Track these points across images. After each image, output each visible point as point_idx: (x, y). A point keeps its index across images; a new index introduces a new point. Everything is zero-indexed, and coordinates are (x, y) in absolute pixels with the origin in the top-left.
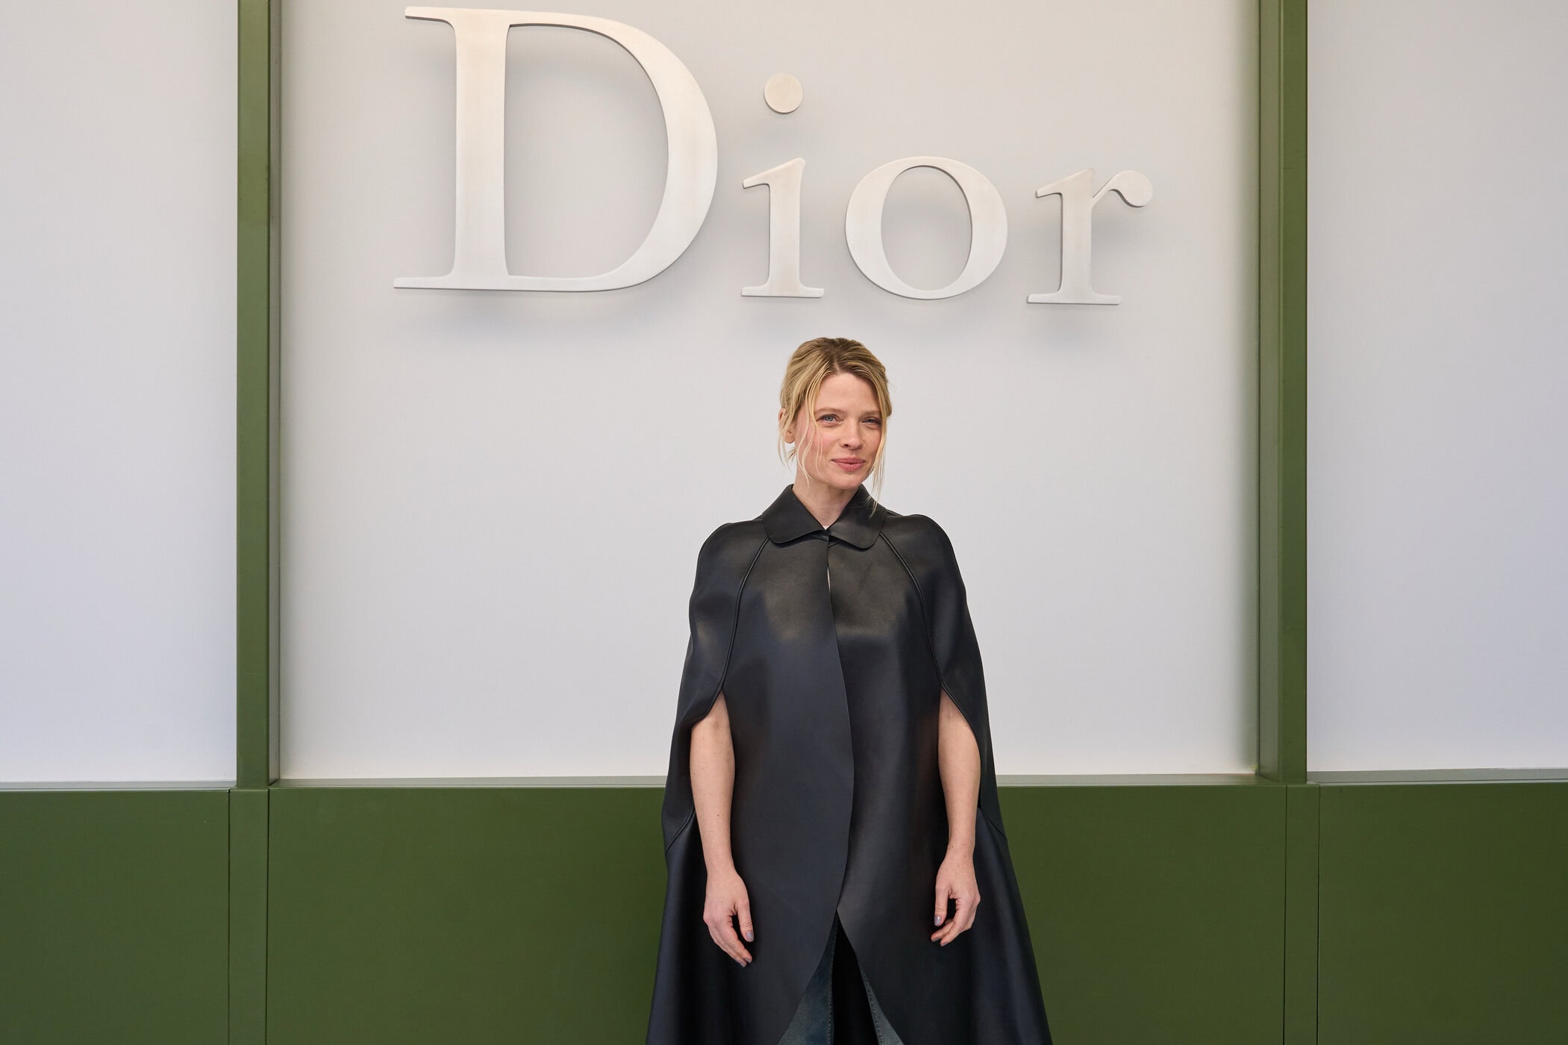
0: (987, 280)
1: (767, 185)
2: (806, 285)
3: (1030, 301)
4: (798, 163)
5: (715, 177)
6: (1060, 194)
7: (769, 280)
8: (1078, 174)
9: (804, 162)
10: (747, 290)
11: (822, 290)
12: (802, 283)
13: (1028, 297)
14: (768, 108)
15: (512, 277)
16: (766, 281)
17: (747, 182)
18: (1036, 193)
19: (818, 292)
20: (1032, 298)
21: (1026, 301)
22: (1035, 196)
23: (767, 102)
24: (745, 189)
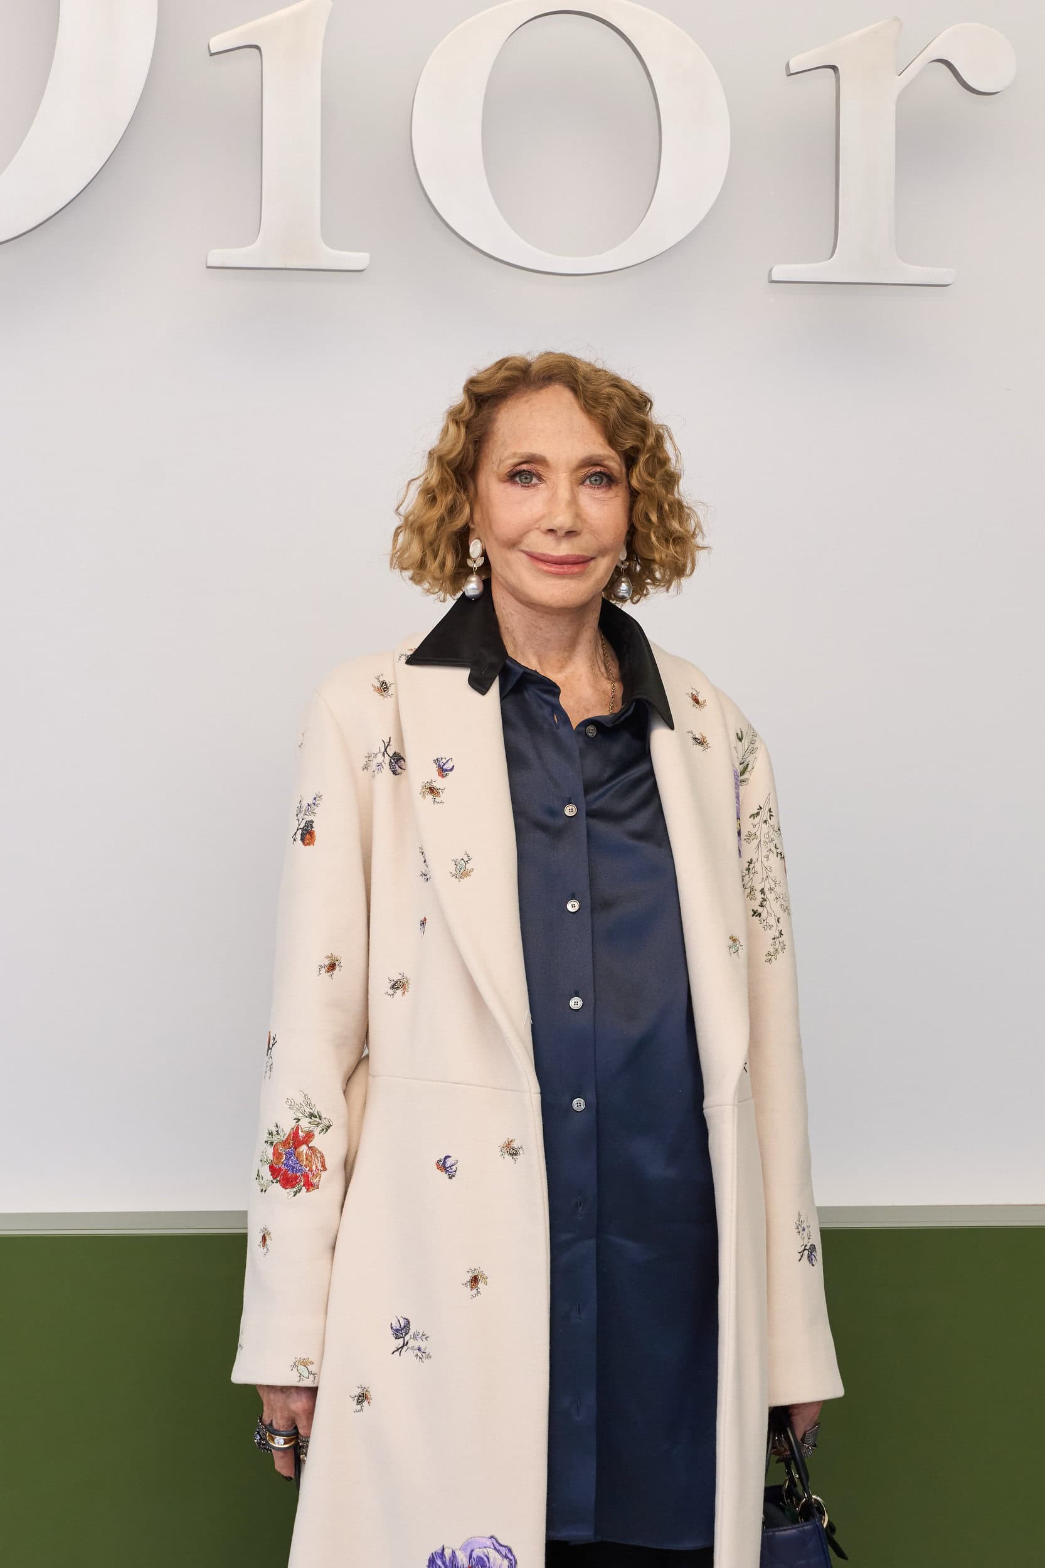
0: (691, 235)
1: (257, 47)
2: (332, 248)
3: (774, 278)
4: (317, 5)
5: (151, 32)
6: (834, 68)
7: (260, 236)
8: (871, 27)
10: (217, 257)
11: (367, 255)
12: (325, 242)
13: (771, 270)
16: (254, 242)
17: (216, 43)
18: (788, 66)
19: (357, 259)
20: (781, 272)
21: (766, 279)
22: (785, 72)
24: (213, 57)
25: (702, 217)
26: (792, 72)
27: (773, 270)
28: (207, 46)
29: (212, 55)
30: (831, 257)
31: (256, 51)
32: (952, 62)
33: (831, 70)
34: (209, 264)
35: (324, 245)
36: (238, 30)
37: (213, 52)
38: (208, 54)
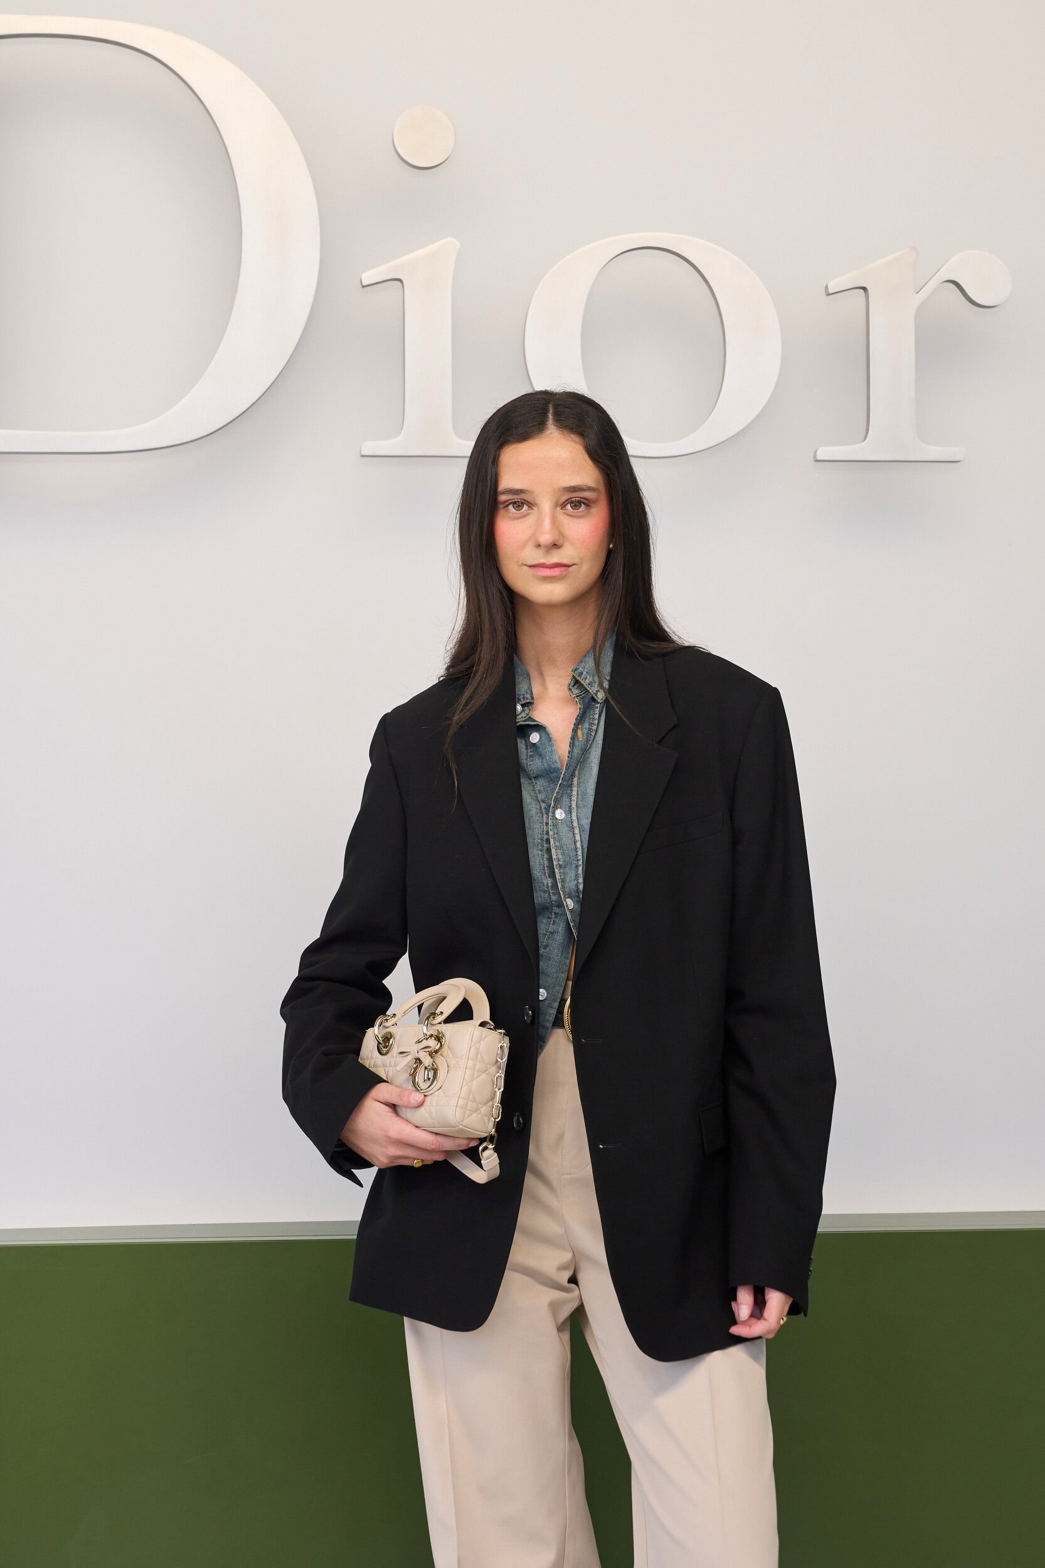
0: (753, 422)
1: (400, 280)
2: (461, 439)
3: (819, 458)
4: (449, 245)
5: (317, 268)
6: (864, 289)
7: (403, 431)
8: (893, 256)
9: (458, 244)
10: (368, 447)
12: (455, 434)
13: (816, 452)
14: (402, 163)
16: (398, 435)
17: (367, 278)
18: (827, 288)
20: (824, 453)
21: (812, 459)
22: (824, 291)
23: (397, 146)
24: (365, 288)
25: (760, 409)
26: (830, 292)
27: (818, 453)
28: (359, 281)
29: (363, 287)
30: (865, 439)
31: (399, 283)
32: (960, 283)
33: (862, 291)
34: (363, 454)
35: (456, 437)
36: (385, 266)
37: (364, 284)
38: (360, 286)
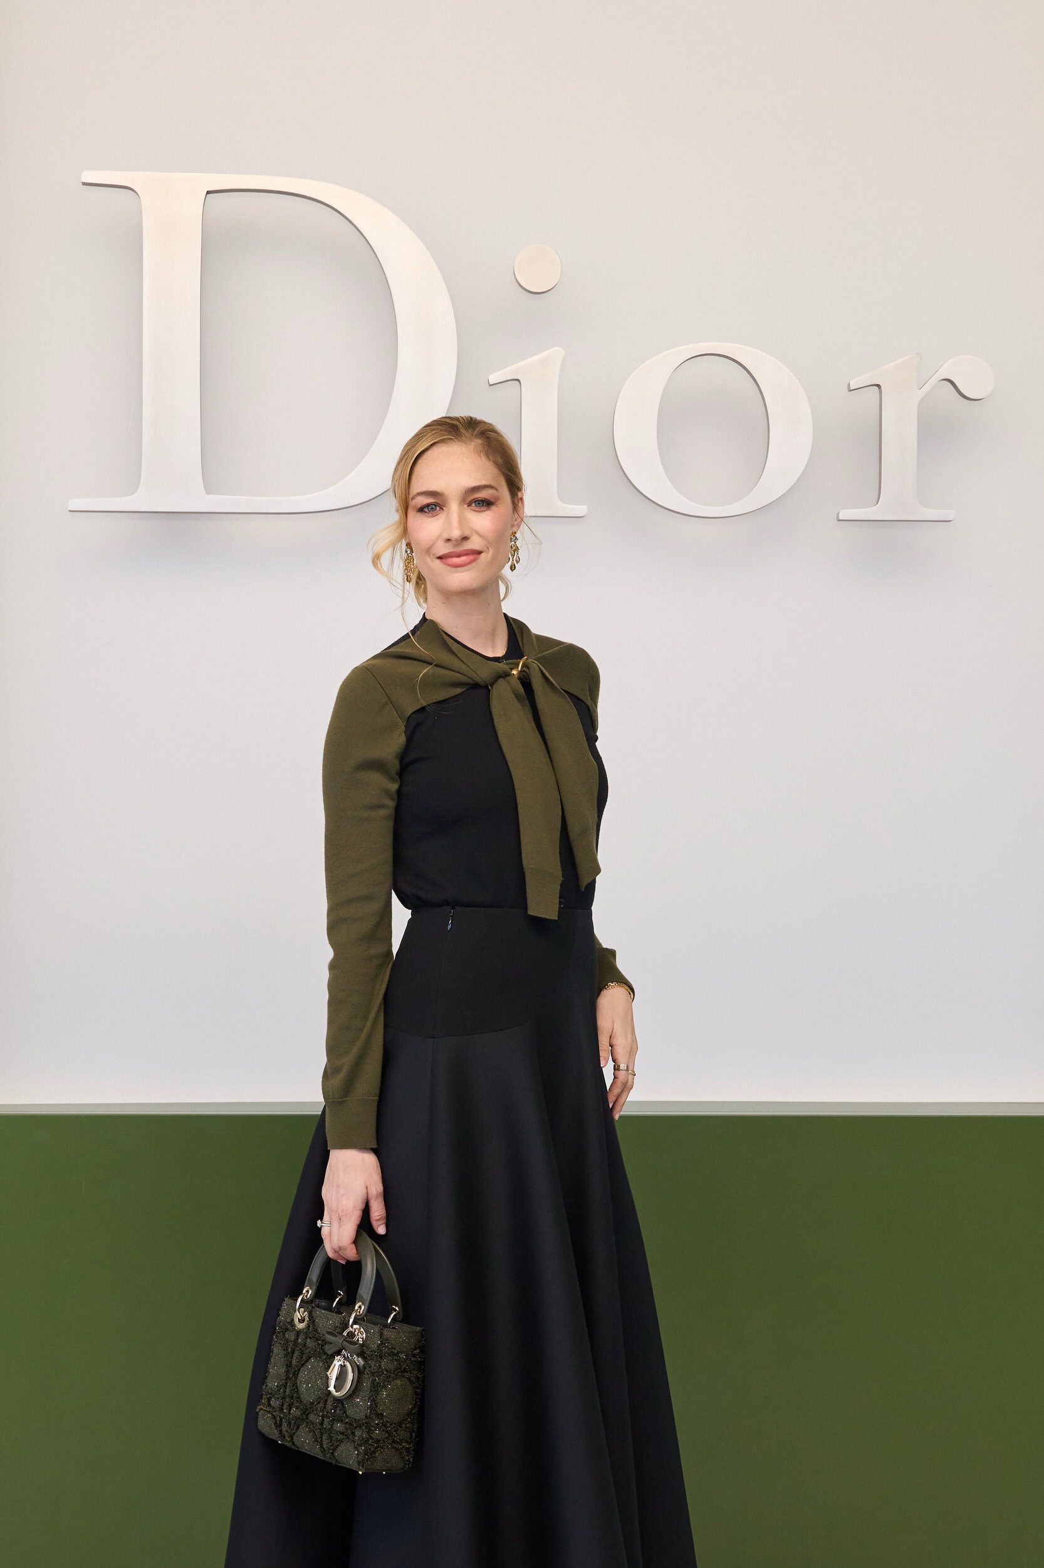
0: (788, 492)
1: (518, 380)
2: (563, 502)
3: (840, 519)
4: (556, 352)
5: (455, 372)
6: (878, 386)
8: (902, 359)
9: (564, 352)
11: (586, 507)
12: (559, 499)
13: (838, 514)
14: (521, 289)
15: (208, 496)
17: (493, 379)
18: (849, 385)
19: (580, 510)
20: (845, 514)
21: (835, 519)
22: (847, 389)
23: (518, 279)
24: (491, 387)
25: (795, 479)
26: (852, 389)
27: (840, 514)
28: (487, 380)
29: (490, 385)
30: (877, 504)
31: (518, 382)
32: (955, 381)
33: (877, 387)
35: (560, 502)
36: (505, 370)
37: (491, 383)
38: (487, 385)
